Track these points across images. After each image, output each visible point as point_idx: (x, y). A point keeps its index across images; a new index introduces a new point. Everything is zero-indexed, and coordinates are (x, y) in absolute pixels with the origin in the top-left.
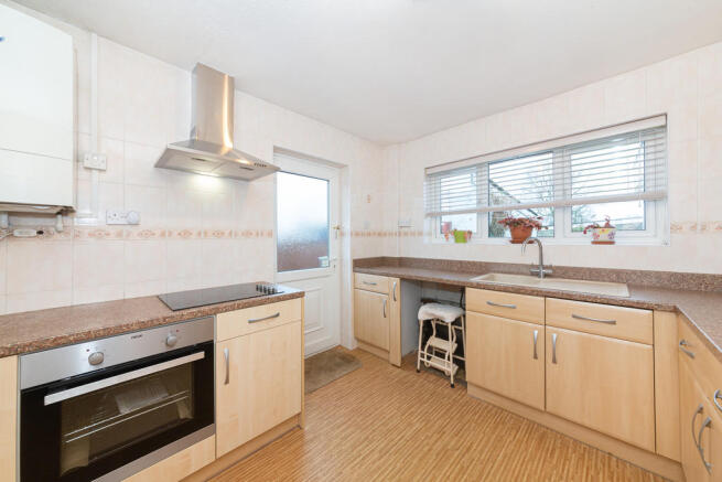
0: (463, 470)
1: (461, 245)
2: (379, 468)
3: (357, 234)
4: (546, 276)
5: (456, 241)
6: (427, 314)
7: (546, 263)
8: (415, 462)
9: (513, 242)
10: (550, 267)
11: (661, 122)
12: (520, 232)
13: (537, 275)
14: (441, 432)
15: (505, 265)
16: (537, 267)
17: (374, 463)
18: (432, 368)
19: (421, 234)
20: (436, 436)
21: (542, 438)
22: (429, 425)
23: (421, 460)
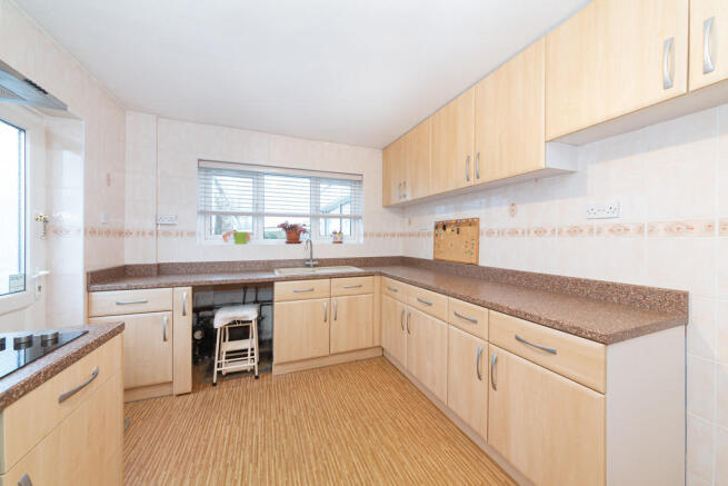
0: (314, 419)
1: (241, 246)
2: (263, 470)
3: (93, 232)
4: (315, 266)
5: (237, 242)
6: (225, 319)
7: (315, 257)
8: (284, 441)
9: (288, 243)
10: (318, 260)
11: (359, 178)
12: (293, 235)
13: (308, 266)
14: (280, 410)
15: (284, 261)
16: (308, 260)
17: (255, 472)
18: (230, 374)
19: (192, 234)
20: (280, 417)
21: (331, 373)
22: (268, 413)
23: (286, 437)
